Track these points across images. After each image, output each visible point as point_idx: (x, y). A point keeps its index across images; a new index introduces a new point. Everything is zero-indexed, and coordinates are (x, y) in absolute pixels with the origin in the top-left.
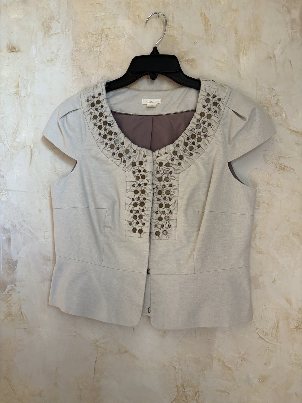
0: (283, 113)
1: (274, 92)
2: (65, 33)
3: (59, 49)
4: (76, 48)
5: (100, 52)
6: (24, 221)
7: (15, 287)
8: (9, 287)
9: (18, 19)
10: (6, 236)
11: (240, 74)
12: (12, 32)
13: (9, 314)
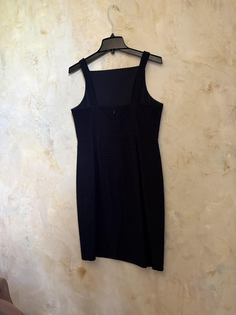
0: (179, 52)
1: (173, 41)
2: (68, 21)
3: (66, 30)
4: (74, 29)
5: (86, 29)
6: (55, 120)
7: (53, 153)
8: (51, 153)
9: (45, 16)
10: (47, 128)
11: (156, 33)
12: (42, 24)
13: (52, 166)
